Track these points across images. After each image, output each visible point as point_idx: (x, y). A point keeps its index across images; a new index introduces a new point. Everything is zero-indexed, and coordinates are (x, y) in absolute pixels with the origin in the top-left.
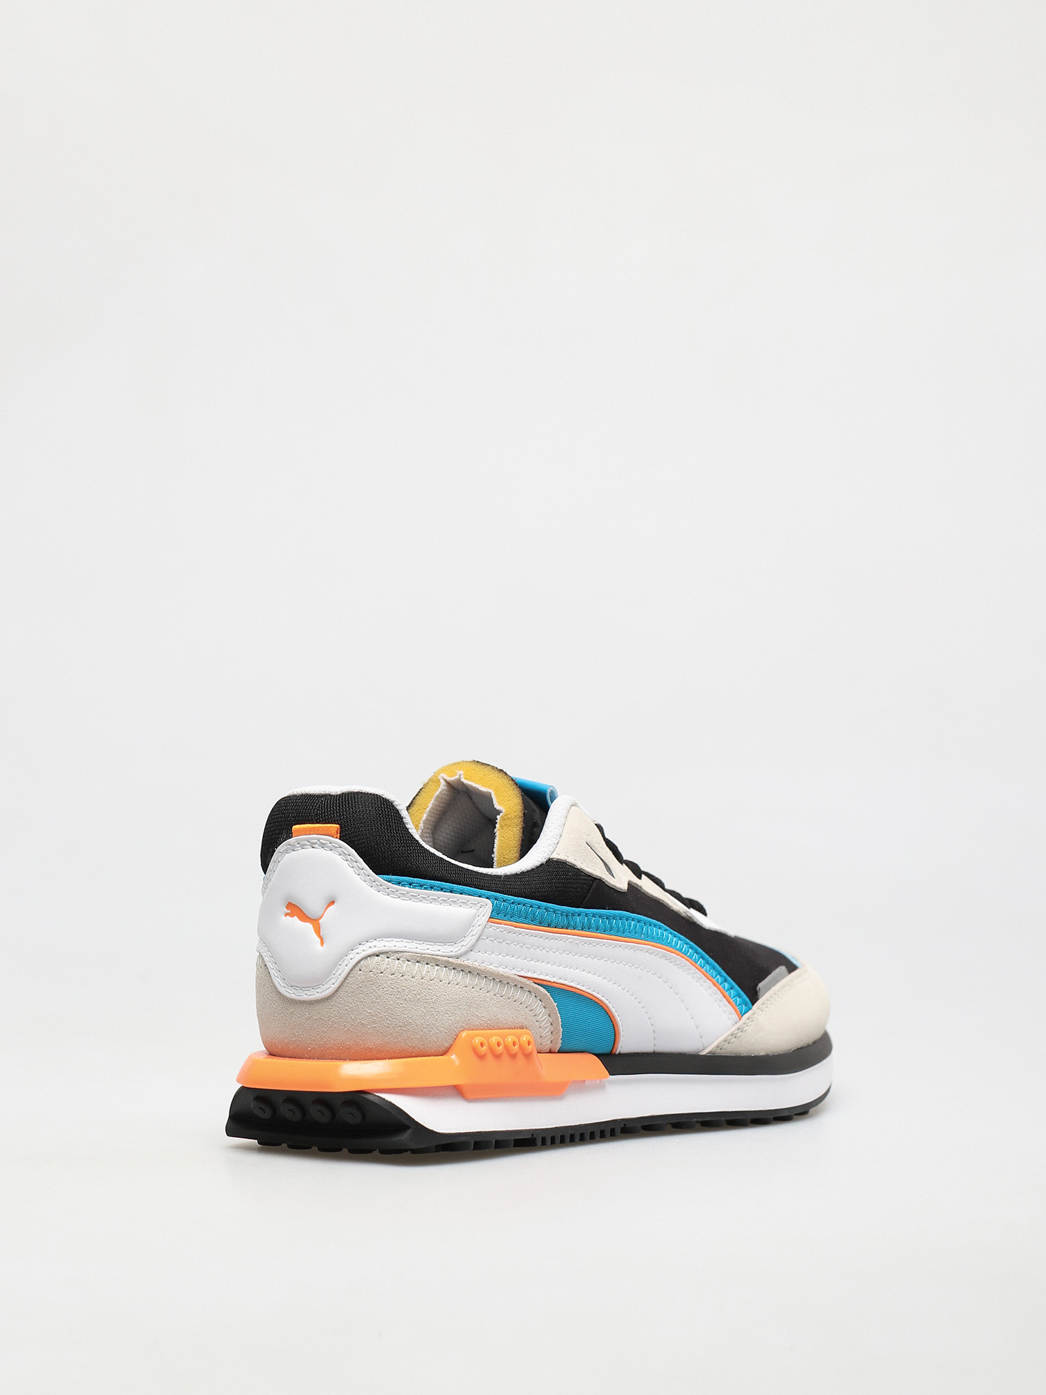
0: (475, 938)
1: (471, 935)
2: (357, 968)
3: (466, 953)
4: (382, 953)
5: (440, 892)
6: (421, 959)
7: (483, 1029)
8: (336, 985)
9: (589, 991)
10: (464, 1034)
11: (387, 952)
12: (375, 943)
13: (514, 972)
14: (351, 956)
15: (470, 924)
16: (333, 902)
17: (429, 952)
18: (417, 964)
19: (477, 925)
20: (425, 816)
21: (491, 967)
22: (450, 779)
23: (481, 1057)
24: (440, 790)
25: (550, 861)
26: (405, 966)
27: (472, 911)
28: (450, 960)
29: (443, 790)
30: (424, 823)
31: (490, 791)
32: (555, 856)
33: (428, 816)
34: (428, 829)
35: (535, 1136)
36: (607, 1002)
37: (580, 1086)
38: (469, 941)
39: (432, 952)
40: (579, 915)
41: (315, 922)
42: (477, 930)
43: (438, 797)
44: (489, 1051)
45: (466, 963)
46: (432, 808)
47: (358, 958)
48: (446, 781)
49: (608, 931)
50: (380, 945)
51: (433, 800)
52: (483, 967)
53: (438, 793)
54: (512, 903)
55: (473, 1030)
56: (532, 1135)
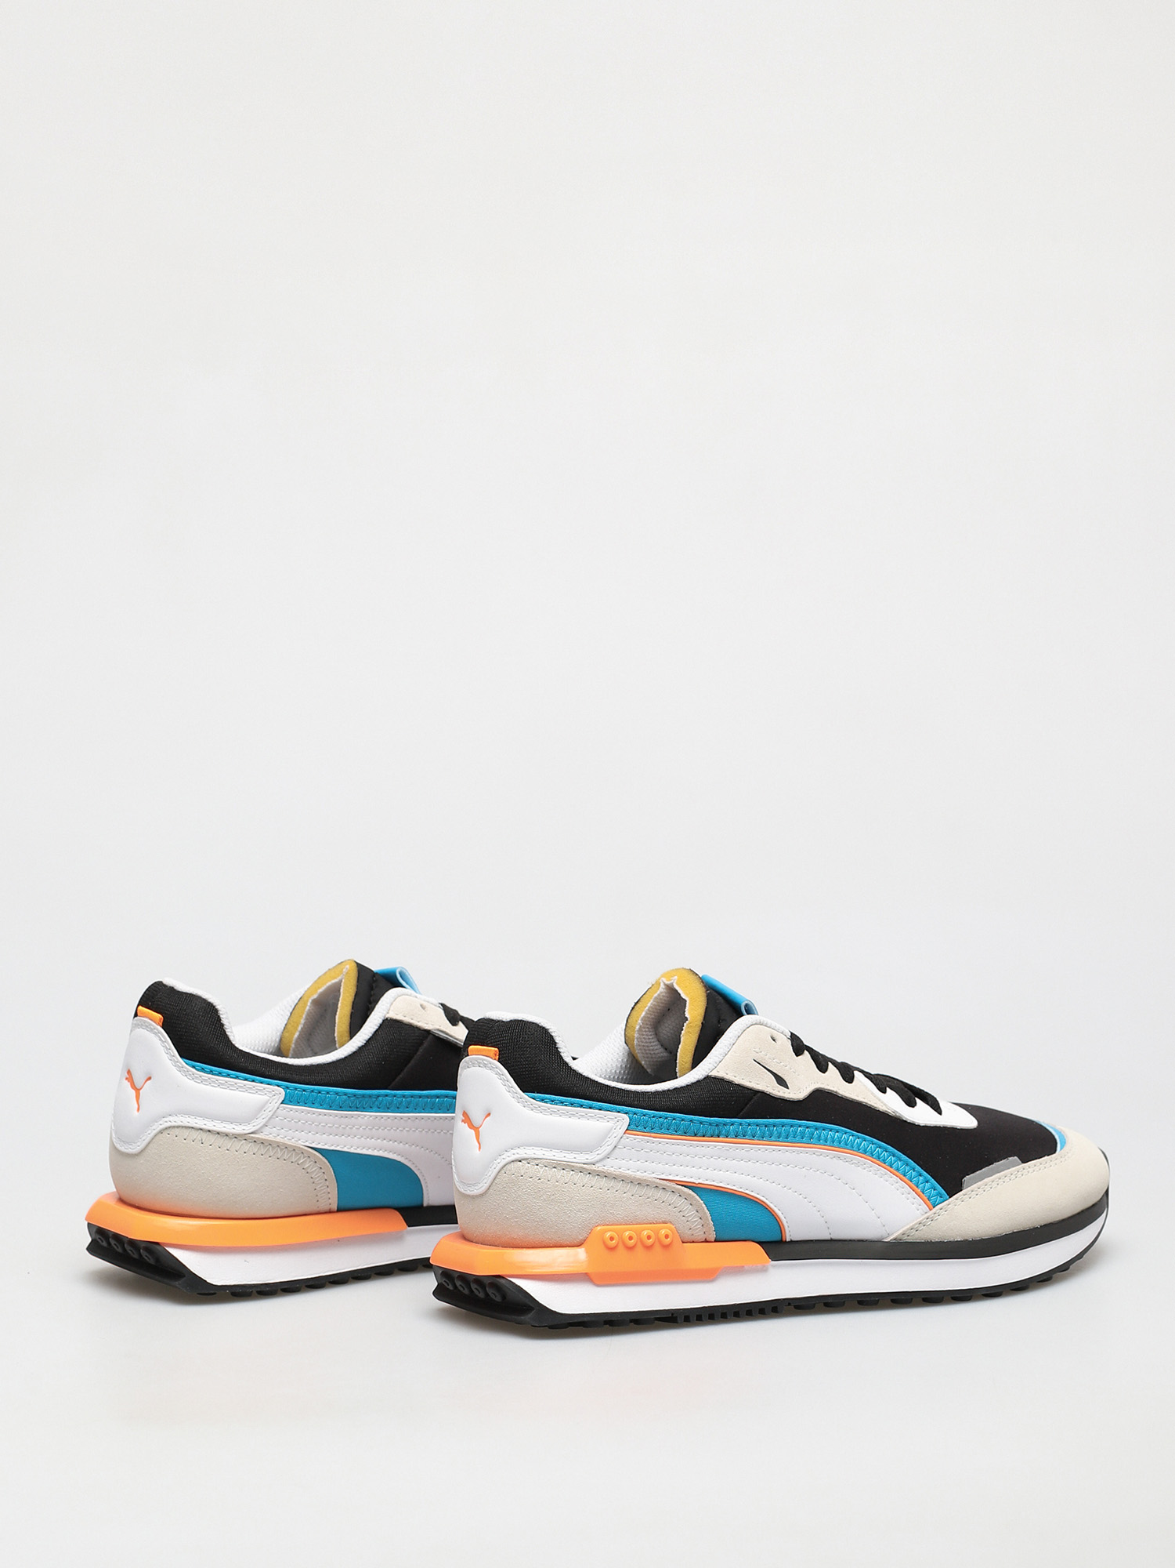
0: (610, 1148)
1: (606, 1144)
2: (503, 1172)
3: (601, 1160)
4: (523, 1159)
5: (579, 1109)
6: (556, 1165)
7: (620, 1225)
8: (487, 1185)
9: (740, 1190)
10: (599, 1228)
11: (527, 1159)
12: (518, 1150)
13: (654, 1175)
14: (498, 1161)
15: (606, 1135)
16: (489, 1114)
17: (566, 1159)
18: (554, 1169)
19: (613, 1136)
20: (644, 1013)
21: (628, 1172)
22: (668, 983)
23: (612, 1249)
24: (658, 992)
25: (708, 1078)
26: (541, 1170)
27: (610, 1124)
28: (585, 1166)
29: (661, 993)
30: (642, 1019)
31: (686, 999)
32: (714, 1074)
33: (647, 1013)
34: (647, 1024)
35: (675, 1315)
36: (764, 1199)
37: (737, 1270)
38: (605, 1149)
39: (568, 1160)
40: (732, 1124)
41: (476, 1129)
42: (613, 1141)
43: (656, 998)
44: (620, 1242)
45: (600, 1169)
46: (650, 1007)
47: (504, 1162)
48: (665, 985)
49: (766, 1137)
50: (522, 1153)
51: (652, 1001)
52: (618, 1172)
53: (656, 995)
54: (653, 1117)
55: (608, 1225)
56: (672, 1314)
